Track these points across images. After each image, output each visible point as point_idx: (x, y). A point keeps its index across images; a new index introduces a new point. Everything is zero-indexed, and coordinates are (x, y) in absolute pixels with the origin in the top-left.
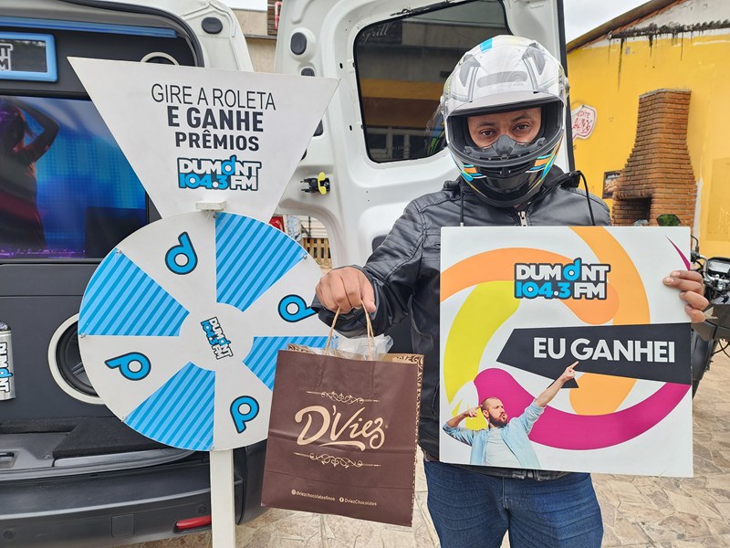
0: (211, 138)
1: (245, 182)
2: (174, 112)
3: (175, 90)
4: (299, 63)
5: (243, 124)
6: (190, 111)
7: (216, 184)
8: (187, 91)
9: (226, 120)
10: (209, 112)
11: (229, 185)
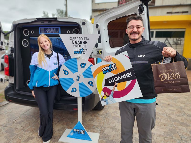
0: (79, 45)
1: (84, 53)
2: (73, 41)
3: (73, 38)
4: (97, 30)
5: (84, 43)
6: (76, 41)
7: (80, 53)
8: (75, 38)
9: (81, 42)
10: (78, 41)
11: (82, 53)
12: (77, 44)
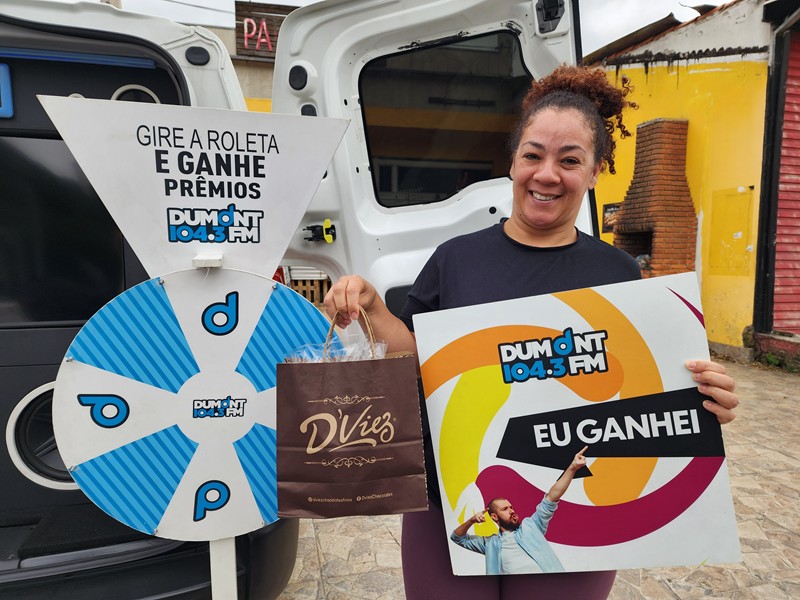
0: (206, 186)
1: (245, 233)
2: (163, 157)
3: (164, 133)
4: (298, 99)
5: (242, 170)
6: (181, 156)
7: (211, 237)
8: (178, 134)
9: (223, 165)
10: (204, 157)
11: (227, 237)
12: (193, 177)
